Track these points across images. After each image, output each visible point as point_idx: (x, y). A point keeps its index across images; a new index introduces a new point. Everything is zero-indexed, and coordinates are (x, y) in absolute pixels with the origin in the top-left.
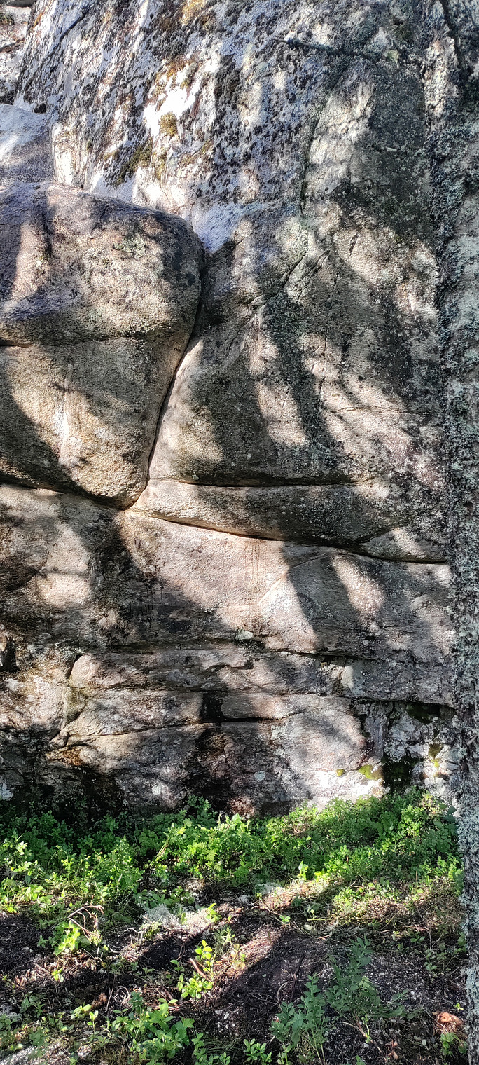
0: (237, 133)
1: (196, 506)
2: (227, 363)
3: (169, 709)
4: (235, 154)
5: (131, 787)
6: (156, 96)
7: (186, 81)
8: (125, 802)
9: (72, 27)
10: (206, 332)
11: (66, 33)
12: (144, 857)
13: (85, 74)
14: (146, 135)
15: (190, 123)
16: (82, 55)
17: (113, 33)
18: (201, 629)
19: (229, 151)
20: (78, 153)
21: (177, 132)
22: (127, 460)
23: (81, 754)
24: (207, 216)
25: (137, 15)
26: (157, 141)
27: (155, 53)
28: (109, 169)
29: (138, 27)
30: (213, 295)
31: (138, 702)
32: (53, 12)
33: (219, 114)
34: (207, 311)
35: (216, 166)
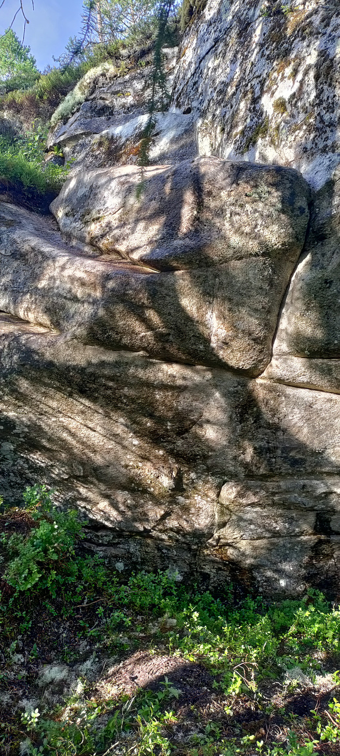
0: (333, 103)
1: (308, 374)
2: (330, 268)
3: (290, 523)
4: (331, 118)
5: (264, 578)
6: (270, 88)
7: (292, 73)
8: (261, 590)
9: (207, 53)
10: (313, 247)
11: (203, 58)
12: (279, 630)
13: (218, 82)
14: (264, 115)
15: (296, 102)
16: (215, 69)
17: (236, 51)
18: (313, 465)
19: (327, 117)
20: (214, 137)
21: (286, 110)
22: (257, 343)
23: (228, 552)
24: (311, 165)
25: (254, 36)
26: (272, 119)
27: (268, 58)
28: (237, 143)
29: (254, 44)
30: (319, 220)
31: (268, 517)
32: (194, 45)
33: (318, 92)
34: (314, 232)
35: (317, 129)
